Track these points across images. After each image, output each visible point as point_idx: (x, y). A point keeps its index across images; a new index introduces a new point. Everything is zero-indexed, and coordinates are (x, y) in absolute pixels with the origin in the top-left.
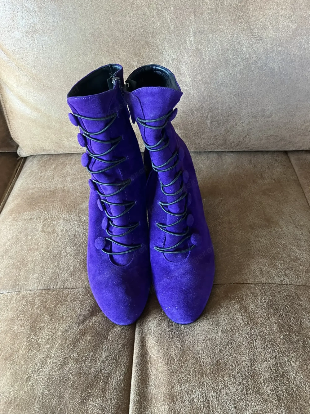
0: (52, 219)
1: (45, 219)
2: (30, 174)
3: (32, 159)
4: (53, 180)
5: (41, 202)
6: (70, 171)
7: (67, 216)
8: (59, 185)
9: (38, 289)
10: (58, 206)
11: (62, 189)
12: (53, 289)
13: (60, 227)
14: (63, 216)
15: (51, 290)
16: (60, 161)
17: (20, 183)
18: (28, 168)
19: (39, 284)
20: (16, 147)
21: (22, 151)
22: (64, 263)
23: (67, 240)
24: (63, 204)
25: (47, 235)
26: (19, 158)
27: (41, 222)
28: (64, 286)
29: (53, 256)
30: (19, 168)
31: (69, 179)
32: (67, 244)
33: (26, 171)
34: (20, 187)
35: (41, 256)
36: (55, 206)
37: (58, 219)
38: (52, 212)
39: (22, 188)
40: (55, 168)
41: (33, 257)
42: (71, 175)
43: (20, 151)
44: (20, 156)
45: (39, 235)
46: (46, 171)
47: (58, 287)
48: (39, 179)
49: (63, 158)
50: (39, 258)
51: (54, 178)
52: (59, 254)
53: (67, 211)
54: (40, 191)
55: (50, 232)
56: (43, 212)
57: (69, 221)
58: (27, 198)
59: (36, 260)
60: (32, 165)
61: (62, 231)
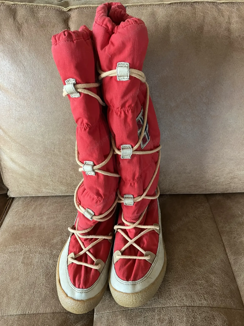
0: (30, 252)
1: (26, 252)
2: (16, 213)
3: (18, 200)
4: (32, 219)
5: (23, 237)
6: (46, 211)
7: (42, 249)
8: (37, 223)
9: (17, 314)
10: (36, 241)
11: (39, 226)
12: (28, 314)
13: (36, 259)
14: (39, 250)
15: (27, 315)
16: (39, 202)
17: (8, 220)
18: (15, 208)
19: (18, 310)
20: (7, 190)
21: (11, 193)
22: (38, 291)
23: (41, 270)
24: (39, 239)
25: (26, 266)
26: (8, 198)
27: (22, 255)
28: (36, 312)
29: (30, 285)
30: (8, 206)
31: (45, 218)
32: (41, 274)
33: (13, 210)
34: (8, 223)
35: (21, 285)
36: (33, 241)
37: (35, 252)
38: (31, 246)
39: (9, 224)
40: (35, 208)
41: (14, 286)
42: (46, 214)
43: (9, 193)
44: (9, 196)
45: (20, 266)
46: (28, 210)
47: (32, 313)
48: (23, 217)
49: (41, 200)
50: (19, 287)
51: (33, 217)
52: (34, 283)
53: (42, 246)
54: (22, 228)
55: (28, 264)
56: (24, 246)
57: (43, 255)
58: (13, 233)
59: (16, 288)
60: (18, 205)
61: (38, 263)
